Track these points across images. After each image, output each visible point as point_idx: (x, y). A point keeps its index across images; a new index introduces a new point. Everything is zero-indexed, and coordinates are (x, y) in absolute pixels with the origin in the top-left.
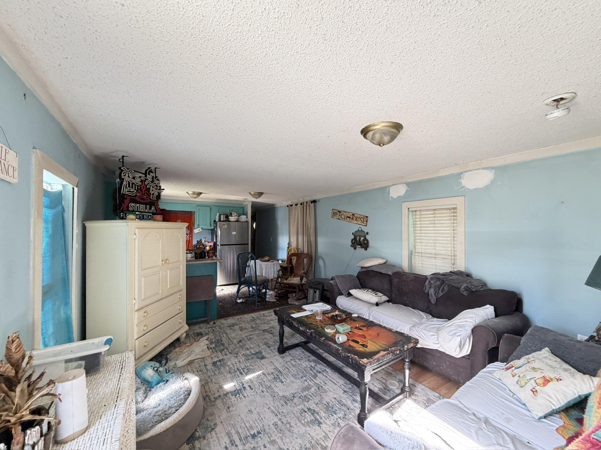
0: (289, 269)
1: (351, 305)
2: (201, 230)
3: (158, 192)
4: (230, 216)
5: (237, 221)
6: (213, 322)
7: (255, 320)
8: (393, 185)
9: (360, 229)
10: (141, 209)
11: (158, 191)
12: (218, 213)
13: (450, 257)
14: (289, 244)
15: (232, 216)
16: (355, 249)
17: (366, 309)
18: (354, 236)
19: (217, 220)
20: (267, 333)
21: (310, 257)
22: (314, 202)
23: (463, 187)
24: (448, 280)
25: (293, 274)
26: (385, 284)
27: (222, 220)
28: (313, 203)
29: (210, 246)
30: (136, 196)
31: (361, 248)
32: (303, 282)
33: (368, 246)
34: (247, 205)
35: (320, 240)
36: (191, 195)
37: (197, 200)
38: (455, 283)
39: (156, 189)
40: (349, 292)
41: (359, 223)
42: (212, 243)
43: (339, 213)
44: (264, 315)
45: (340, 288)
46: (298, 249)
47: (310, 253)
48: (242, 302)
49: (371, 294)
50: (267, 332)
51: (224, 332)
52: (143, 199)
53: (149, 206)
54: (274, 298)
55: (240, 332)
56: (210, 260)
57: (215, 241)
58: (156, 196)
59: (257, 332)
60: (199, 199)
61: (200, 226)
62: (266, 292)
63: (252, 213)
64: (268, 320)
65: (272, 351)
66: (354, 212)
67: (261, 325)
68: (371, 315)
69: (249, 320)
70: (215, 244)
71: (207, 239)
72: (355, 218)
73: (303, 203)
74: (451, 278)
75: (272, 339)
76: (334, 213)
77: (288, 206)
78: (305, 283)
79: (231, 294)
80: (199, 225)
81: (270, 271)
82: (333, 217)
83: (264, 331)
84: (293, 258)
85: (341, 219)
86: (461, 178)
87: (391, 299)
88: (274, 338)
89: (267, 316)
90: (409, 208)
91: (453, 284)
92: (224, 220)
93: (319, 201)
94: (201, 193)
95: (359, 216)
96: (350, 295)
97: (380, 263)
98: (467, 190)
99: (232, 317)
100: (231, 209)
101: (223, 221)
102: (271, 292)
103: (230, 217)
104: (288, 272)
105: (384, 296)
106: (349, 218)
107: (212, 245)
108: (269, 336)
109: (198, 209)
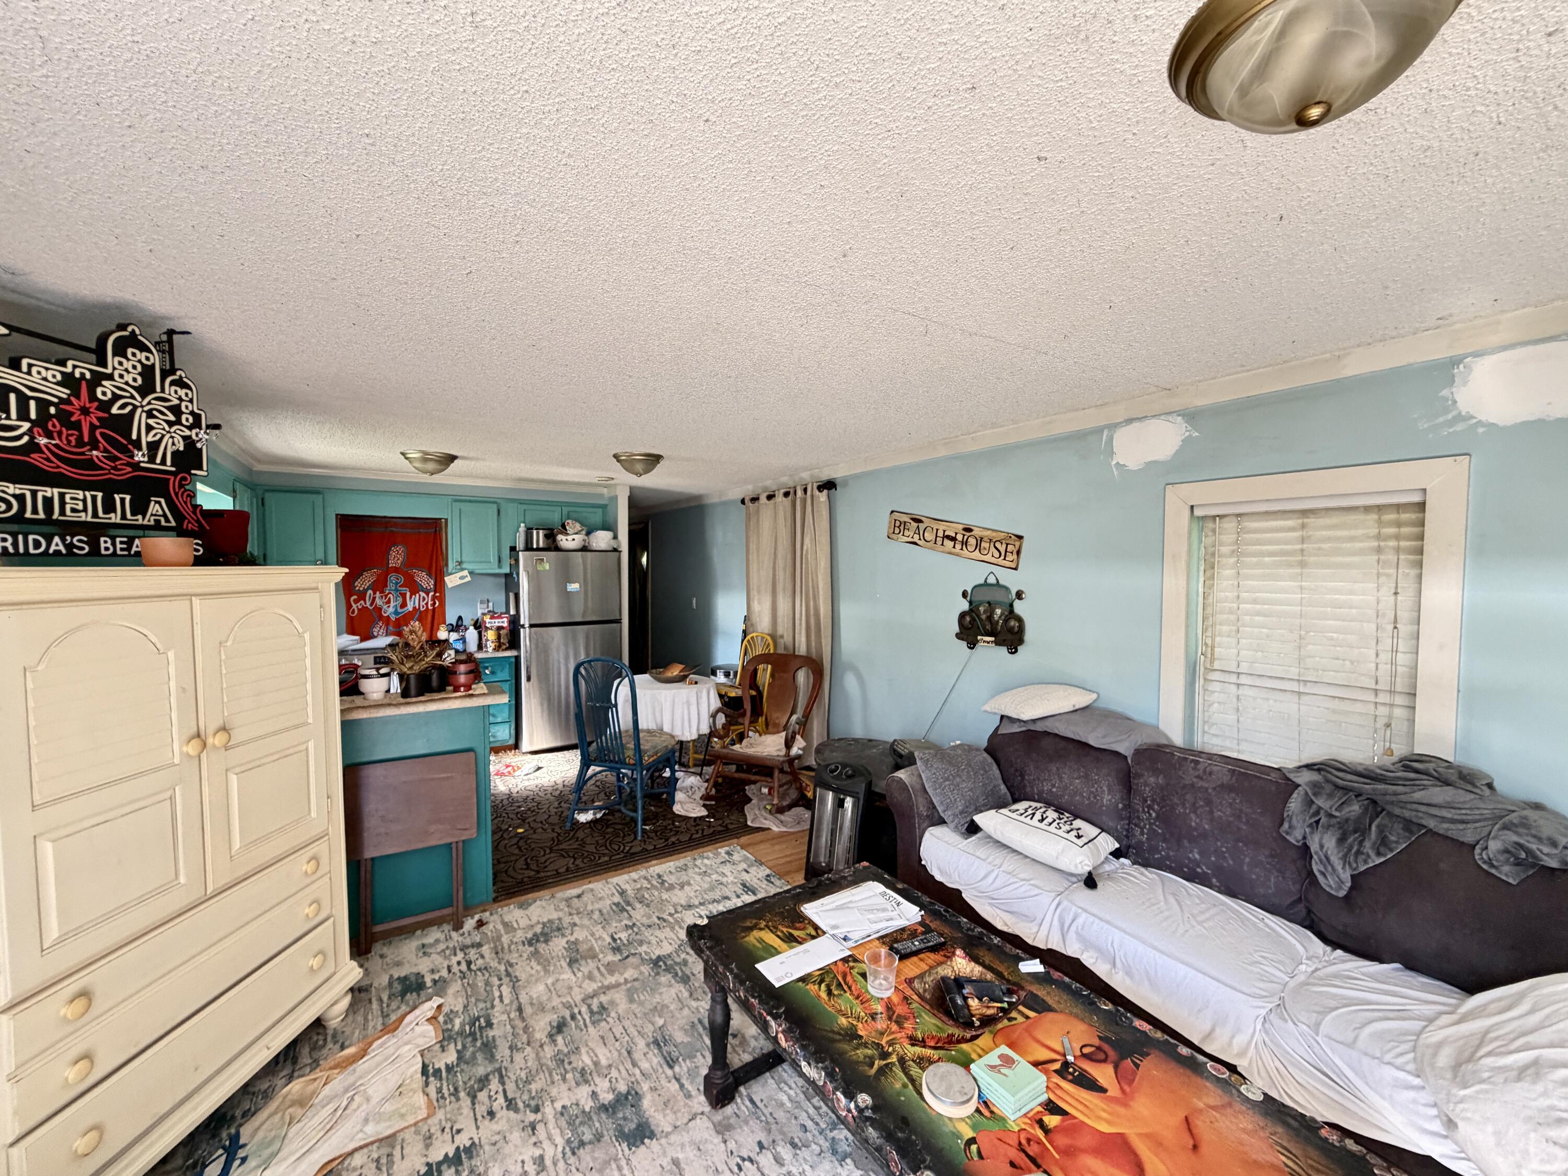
0: (747, 706)
1: (982, 874)
2: (469, 579)
3: (185, 438)
4: (562, 533)
5: (584, 549)
6: (477, 917)
7: (628, 904)
8: (1130, 421)
9: (991, 580)
10: (74, 510)
11: (187, 433)
12: (522, 525)
13: (1371, 698)
14: (746, 619)
15: (567, 534)
16: (972, 645)
17: (1046, 899)
18: (971, 603)
19: (520, 544)
20: (669, 976)
21: (815, 666)
22: (829, 485)
23: (1460, 418)
24: (1403, 804)
25: (761, 720)
26: (1105, 789)
27: (535, 546)
28: (825, 492)
29: (499, 628)
30: (33, 446)
31: (997, 643)
32: (795, 751)
33: (1021, 641)
34: (614, 499)
35: (846, 611)
36: (418, 465)
37: (438, 479)
38: (1443, 819)
39: (170, 424)
40: (973, 821)
41: (988, 558)
42: (505, 620)
43: (915, 525)
44: (663, 882)
45: (934, 801)
46: (774, 637)
47: (814, 656)
48: (594, 822)
49: (1060, 832)
50: (668, 969)
51: (508, 974)
52: (90, 464)
53: (128, 498)
54: (702, 802)
55: (567, 975)
56: (460, 697)
57: (512, 612)
58: (175, 454)
59: (630, 974)
60: (452, 476)
61: (464, 566)
62: (673, 780)
63: (630, 524)
64: (674, 906)
65: (682, 1086)
66: (969, 521)
67: (647, 933)
68: (1073, 928)
69: (606, 905)
70: (515, 623)
71: (491, 604)
72: (972, 541)
73: (792, 491)
74: (1418, 795)
75: (686, 1011)
76: (898, 524)
77: (743, 502)
78: (800, 752)
79: (560, 787)
80: (460, 563)
81: (686, 712)
82: (894, 536)
83: (656, 962)
84: (761, 667)
85: (921, 543)
86: (1451, 382)
87: (1129, 847)
88: (694, 1004)
89: (671, 887)
90: (1192, 507)
91: (1431, 824)
92: (541, 545)
93: (846, 481)
94: (453, 458)
95: (988, 533)
96: (973, 829)
97: (1077, 707)
98: (1481, 430)
99: (546, 893)
100: (565, 510)
101: (538, 549)
102: (693, 780)
103: (560, 537)
104: (744, 715)
105: (1103, 834)
106: (953, 539)
107: (505, 625)
108: (673, 992)
109: (456, 512)
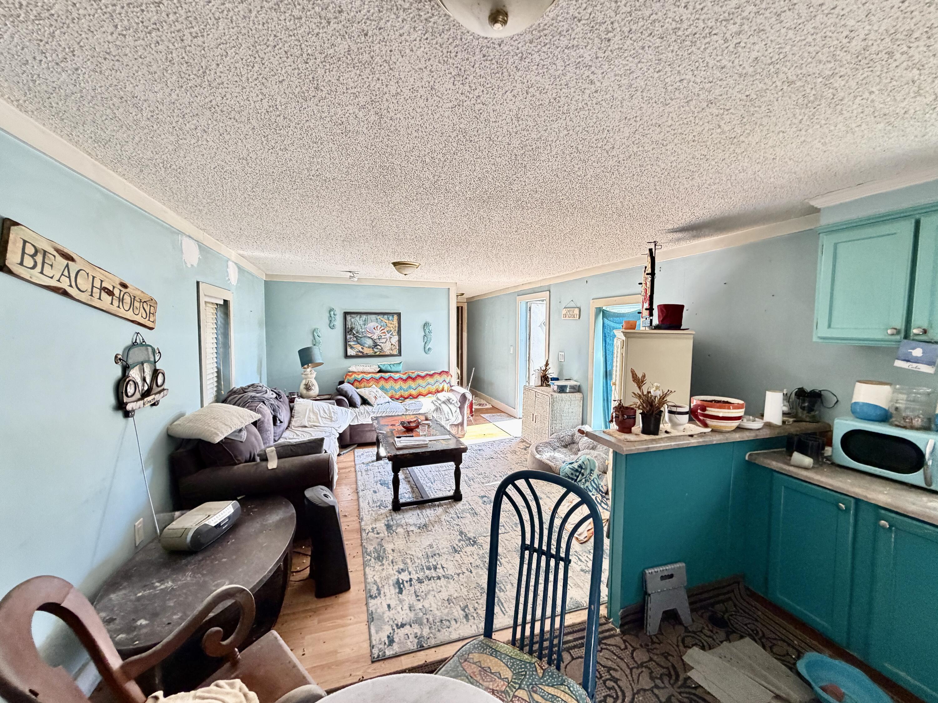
9: (140, 341)
23: (229, 279)
41: (138, 318)
43: (62, 261)
85: (73, 291)
95: (139, 292)
106: (111, 293)
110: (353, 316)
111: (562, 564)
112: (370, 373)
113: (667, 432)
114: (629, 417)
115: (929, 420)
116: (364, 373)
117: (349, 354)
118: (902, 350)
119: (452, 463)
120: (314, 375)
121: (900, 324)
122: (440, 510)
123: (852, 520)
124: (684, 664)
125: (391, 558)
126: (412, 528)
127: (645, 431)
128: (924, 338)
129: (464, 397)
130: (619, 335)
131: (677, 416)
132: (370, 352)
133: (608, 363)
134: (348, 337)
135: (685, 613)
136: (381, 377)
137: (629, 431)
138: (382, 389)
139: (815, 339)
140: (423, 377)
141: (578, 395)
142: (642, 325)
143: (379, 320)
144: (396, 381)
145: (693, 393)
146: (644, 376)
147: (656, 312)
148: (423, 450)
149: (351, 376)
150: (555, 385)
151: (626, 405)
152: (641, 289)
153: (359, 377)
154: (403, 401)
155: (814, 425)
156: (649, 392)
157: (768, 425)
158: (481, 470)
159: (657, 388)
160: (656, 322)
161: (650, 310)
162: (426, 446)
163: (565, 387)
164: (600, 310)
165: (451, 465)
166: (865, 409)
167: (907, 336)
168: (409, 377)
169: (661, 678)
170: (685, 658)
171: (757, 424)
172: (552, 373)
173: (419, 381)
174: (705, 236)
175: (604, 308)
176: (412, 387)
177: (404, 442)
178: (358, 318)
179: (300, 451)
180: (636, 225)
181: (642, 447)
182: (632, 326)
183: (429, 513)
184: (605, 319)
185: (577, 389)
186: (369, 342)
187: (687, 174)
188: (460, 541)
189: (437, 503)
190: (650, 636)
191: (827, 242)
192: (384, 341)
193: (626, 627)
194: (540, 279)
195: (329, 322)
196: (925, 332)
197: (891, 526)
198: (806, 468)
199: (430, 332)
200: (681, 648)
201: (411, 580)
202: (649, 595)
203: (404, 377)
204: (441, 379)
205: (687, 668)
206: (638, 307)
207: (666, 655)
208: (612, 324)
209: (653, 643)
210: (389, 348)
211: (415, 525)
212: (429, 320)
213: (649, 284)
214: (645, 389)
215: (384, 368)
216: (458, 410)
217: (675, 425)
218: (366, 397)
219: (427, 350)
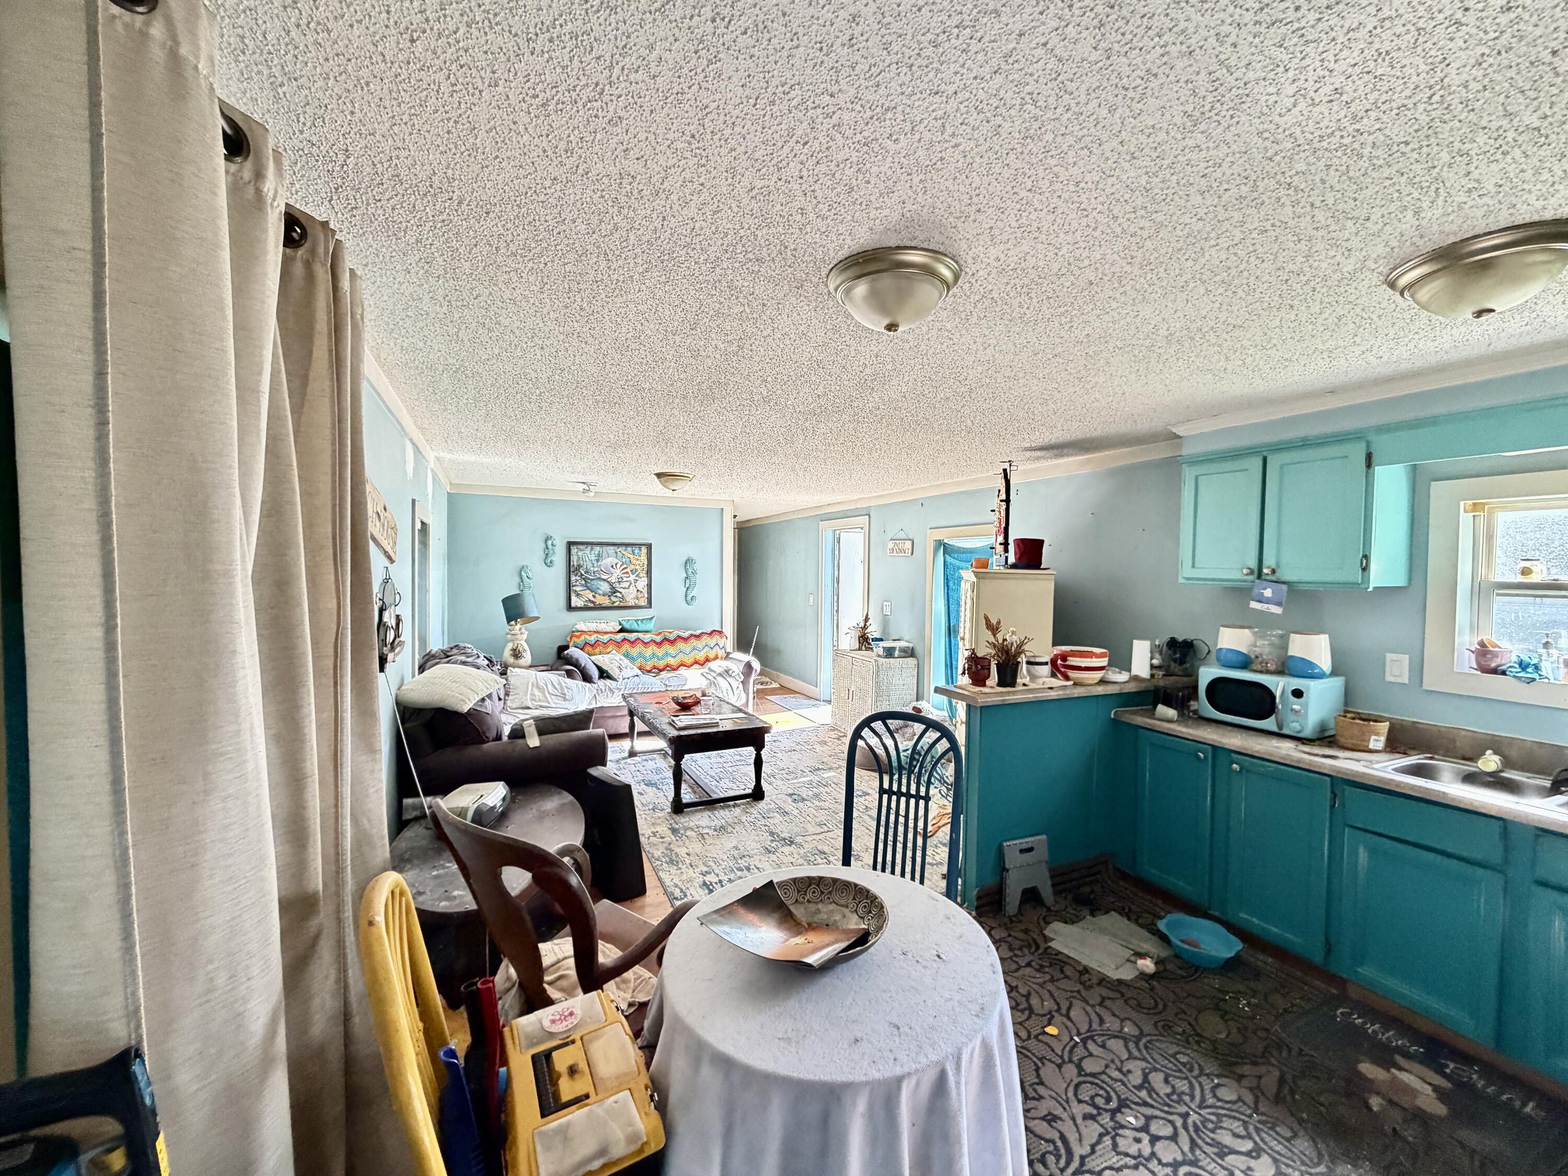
110: (581, 547)
111: (922, 803)
112: (606, 633)
113: (1024, 685)
114: (983, 668)
115: (1283, 664)
116: (598, 632)
117: (573, 605)
118: (1256, 590)
119: (752, 749)
120: (525, 637)
121: (1253, 564)
122: (737, 811)
123: (1210, 771)
124: (1045, 936)
125: (688, 862)
126: (706, 831)
127: (1001, 684)
128: (1273, 578)
129: (749, 666)
130: (968, 576)
131: (1037, 667)
132: (605, 601)
133: (952, 616)
134: (573, 578)
135: (1047, 892)
136: (625, 639)
137: (984, 685)
138: (627, 655)
139: (1181, 581)
140: (686, 640)
141: (911, 661)
142: (996, 563)
143: (620, 554)
144: (646, 644)
145: (1055, 643)
146: (999, 623)
147: (1011, 548)
148: (715, 730)
149: (578, 637)
150: (879, 648)
151: (979, 655)
152: (994, 517)
153: (592, 639)
154: (658, 674)
155: (1185, 679)
156: (1005, 640)
157: (1136, 679)
158: (782, 765)
159: (1013, 633)
160: (1012, 559)
161: (1006, 544)
162: (716, 725)
163: (894, 649)
164: (940, 544)
165: (750, 751)
166: (1230, 655)
167: (1260, 575)
168: (666, 639)
169: (1020, 949)
170: (1046, 932)
171: (1123, 677)
172: (874, 631)
173: (681, 645)
174: (1068, 455)
175: (946, 541)
176: (671, 654)
177: (684, 720)
178: (588, 550)
179: (564, 725)
180: (988, 442)
181: (997, 699)
182: (984, 564)
183: (723, 815)
184: (948, 557)
185: (910, 653)
186: (605, 587)
187: (1041, 401)
188: (772, 841)
189: (731, 803)
190: (1009, 917)
191: (1189, 474)
192: (626, 585)
193: (983, 909)
194: (856, 497)
195: (543, 556)
196: (1274, 571)
197: (1241, 768)
198: (1170, 721)
199: (694, 573)
200: (1042, 923)
201: (720, 881)
202: (1008, 871)
203: (658, 639)
204: (712, 641)
205: (1047, 939)
206: (991, 541)
207: (1026, 931)
208: (958, 563)
209: (1012, 922)
210: (633, 596)
211: (710, 828)
212: (694, 555)
213: (1003, 513)
214: (1000, 637)
215: (627, 626)
216: (741, 686)
217: (1033, 677)
218: (605, 668)
219: (689, 599)
